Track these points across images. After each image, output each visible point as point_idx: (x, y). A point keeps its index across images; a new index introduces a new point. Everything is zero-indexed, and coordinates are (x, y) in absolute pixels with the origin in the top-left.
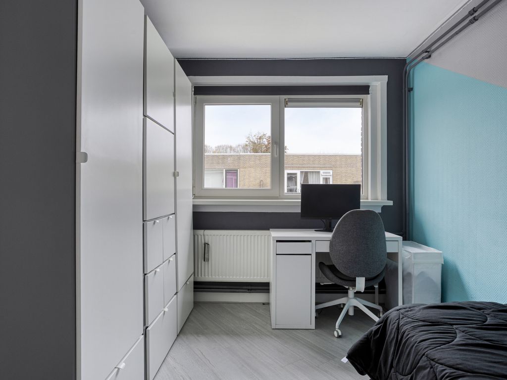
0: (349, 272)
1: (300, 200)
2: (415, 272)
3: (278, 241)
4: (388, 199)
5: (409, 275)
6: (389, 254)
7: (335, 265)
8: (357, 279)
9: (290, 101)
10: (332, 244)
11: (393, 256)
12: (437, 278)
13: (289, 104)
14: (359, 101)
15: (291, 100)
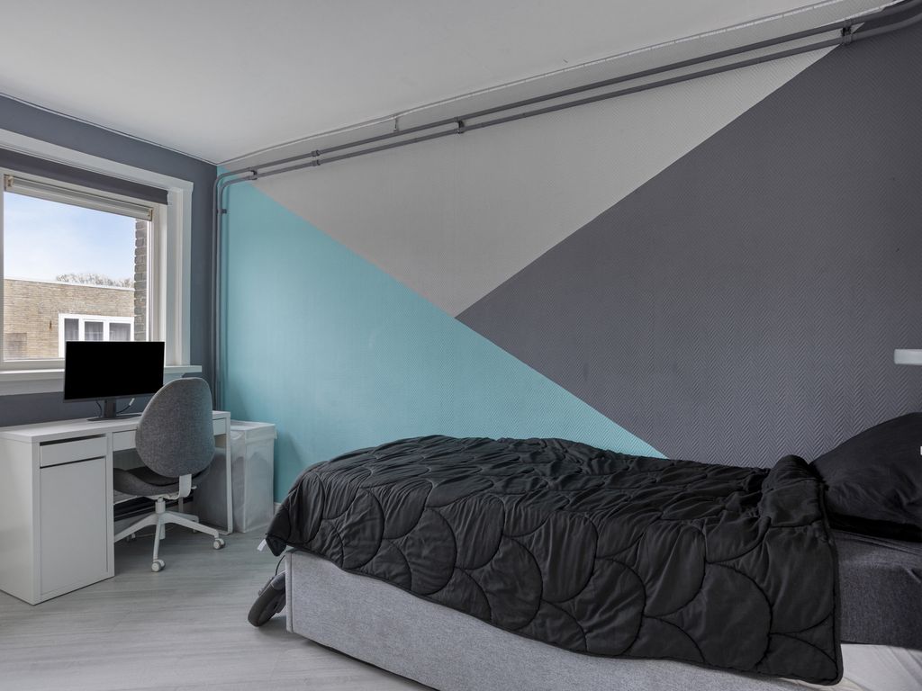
0: (171, 471)
1: (63, 370)
2: (248, 455)
3: (42, 444)
4: (192, 363)
5: (241, 460)
6: (217, 437)
7: (149, 465)
8: (181, 478)
9: (15, 182)
10: (140, 434)
11: (221, 439)
12: (268, 456)
13: (14, 186)
14: (147, 211)
15: (19, 181)
